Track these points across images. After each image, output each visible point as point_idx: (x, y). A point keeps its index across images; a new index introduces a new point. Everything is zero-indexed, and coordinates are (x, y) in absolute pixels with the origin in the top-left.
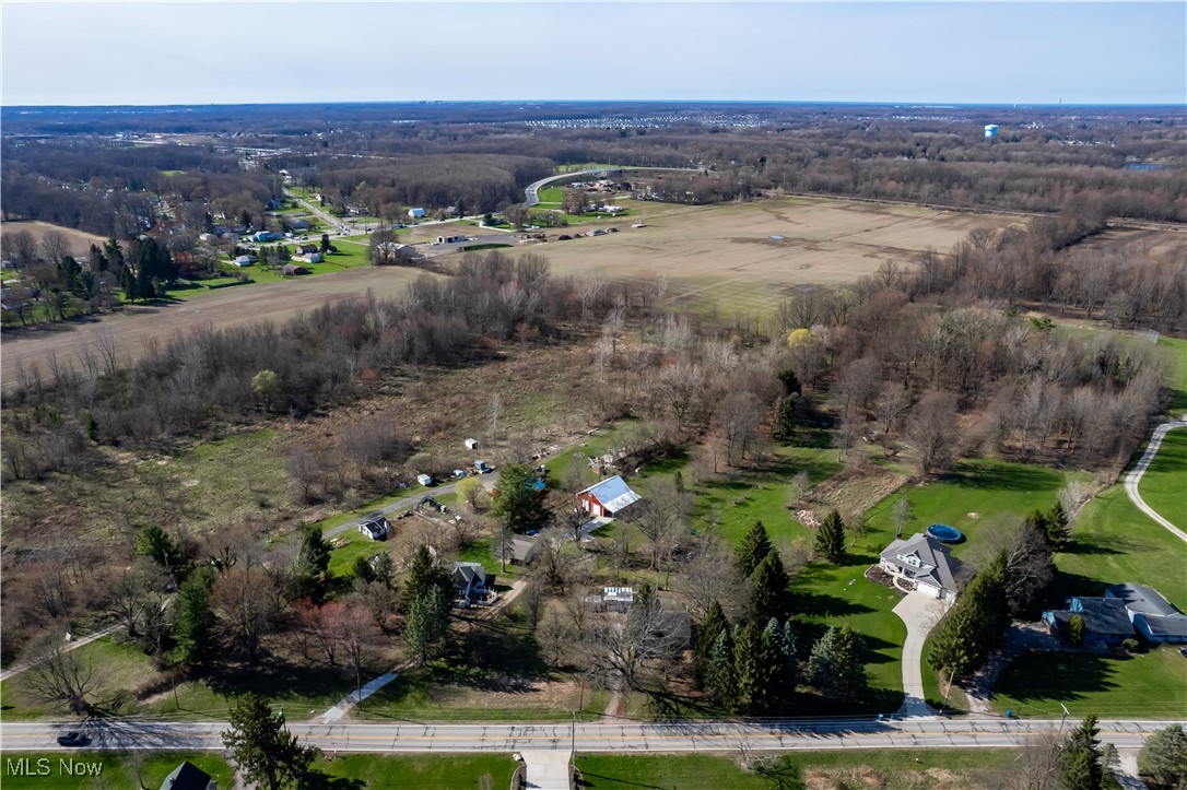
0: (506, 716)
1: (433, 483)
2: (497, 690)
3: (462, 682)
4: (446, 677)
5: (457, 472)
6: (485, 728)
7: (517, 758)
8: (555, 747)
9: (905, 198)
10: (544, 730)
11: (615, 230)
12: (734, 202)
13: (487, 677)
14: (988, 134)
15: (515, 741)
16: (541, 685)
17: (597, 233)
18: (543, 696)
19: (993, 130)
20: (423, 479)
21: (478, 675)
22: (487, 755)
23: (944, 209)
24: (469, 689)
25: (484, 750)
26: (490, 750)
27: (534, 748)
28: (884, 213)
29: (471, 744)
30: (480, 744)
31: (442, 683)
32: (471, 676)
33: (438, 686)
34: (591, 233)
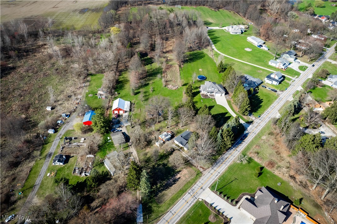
0: (183, 191)
1: (56, 131)
2: (171, 186)
3: (160, 191)
4: (155, 193)
5: (59, 122)
6: (183, 199)
7: (201, 200)
8: (204, 190)
10: (196, 187)
13: (164, 184)
15: (194, 196)
16: (178, 176)
18: (183, 178)
20: (51, 131)
22: (194, 206)
24: (164, 192)
25: (191, 205)
26: (193, 204)
27: (200, 194)
29: (187, 206)
30: (188, 204)
31: (156, 196)
32: (160, 187)
33: (156, 198)
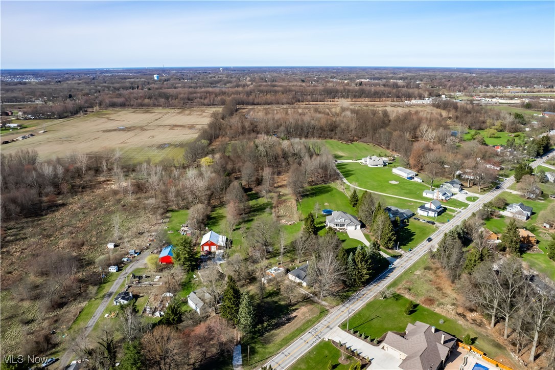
0: (301, 331)
1: (120, 269)
2: (283, 325)
3: (268, 331)
4: (260, 333)
5: (125, 260)
6: (301, 339)
7: (327, 340)
8: (331, 329)
9: (155, 105)
10: (320, 326)
11: (32, 135)
12: (78, 115)
13: (273, 323)
14: (156, 78)
15: (317, 336)
16: (294, 314)
17: (24, 138)
18: (301, 317)
19: (157, 77)
21: (269, 325)
22: (316, 346)
23: (175, 108)
24: (273, 332)
25: (313, 345)
26: (315, 344)
27: (326, 333)
28: (152, 113)
29: (306, 347)
30: (308, 345)
31: (261, 336)
32: (267, 327)
33: (261, 339)
34: (20, 138)
